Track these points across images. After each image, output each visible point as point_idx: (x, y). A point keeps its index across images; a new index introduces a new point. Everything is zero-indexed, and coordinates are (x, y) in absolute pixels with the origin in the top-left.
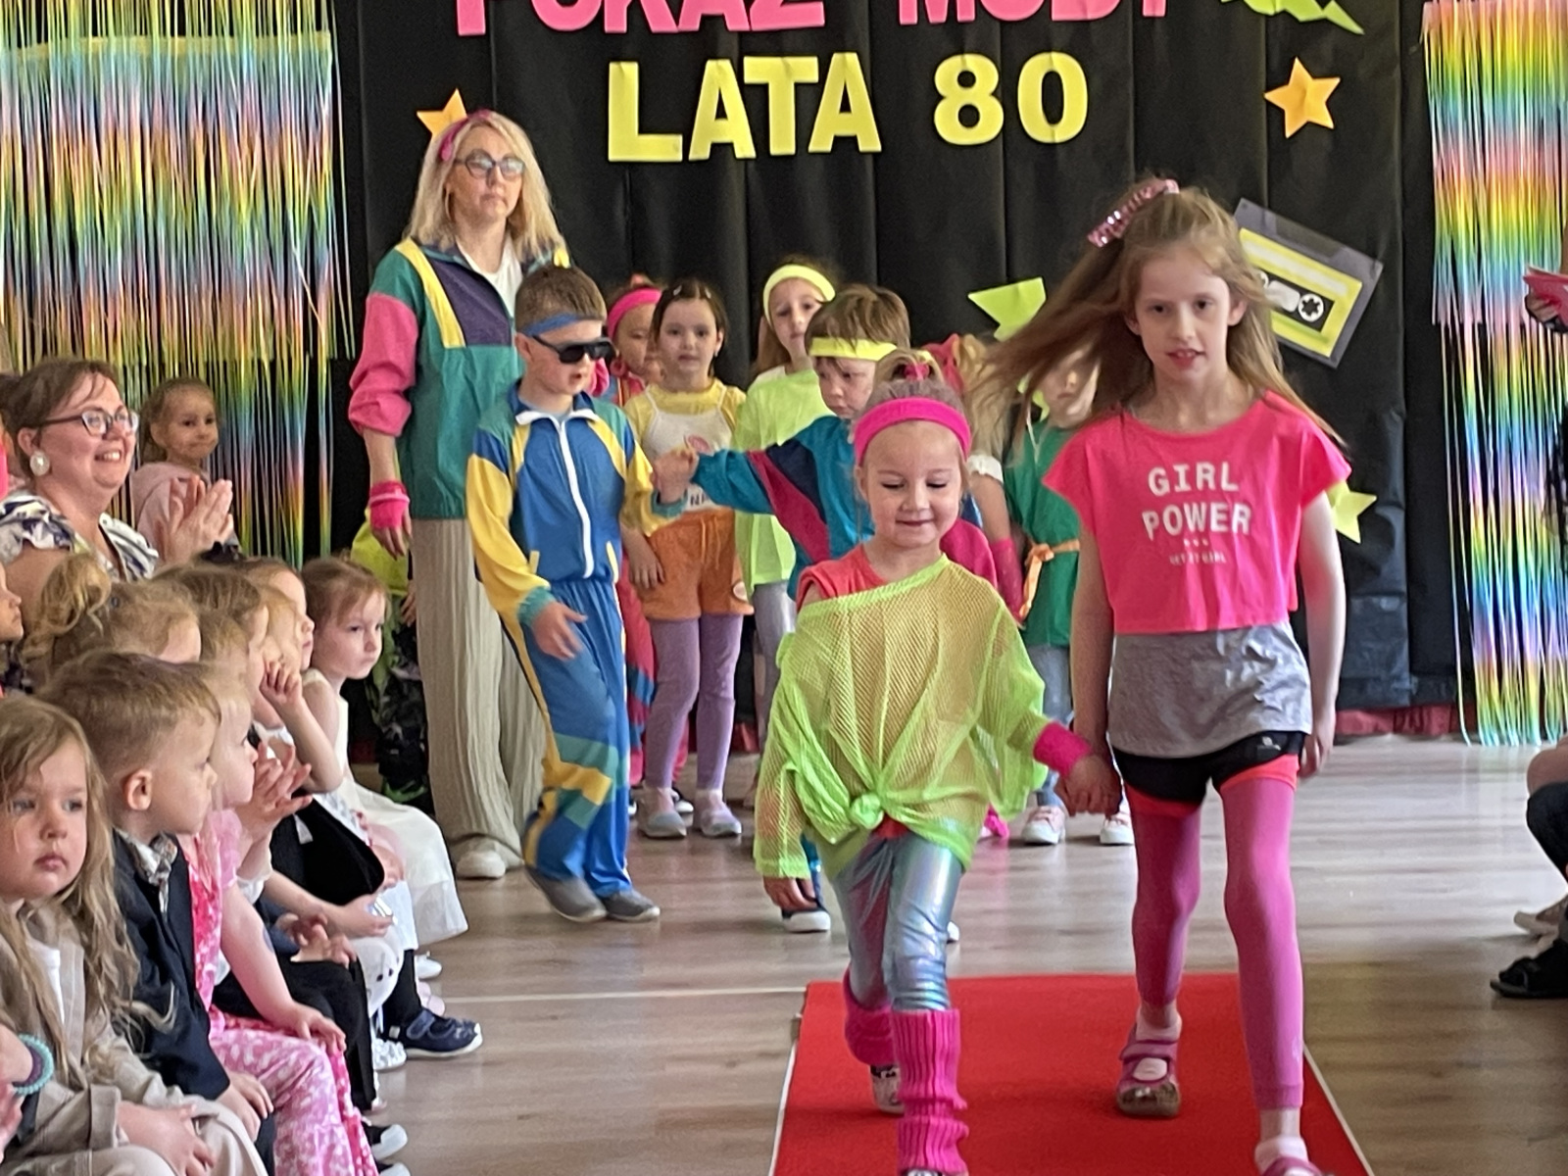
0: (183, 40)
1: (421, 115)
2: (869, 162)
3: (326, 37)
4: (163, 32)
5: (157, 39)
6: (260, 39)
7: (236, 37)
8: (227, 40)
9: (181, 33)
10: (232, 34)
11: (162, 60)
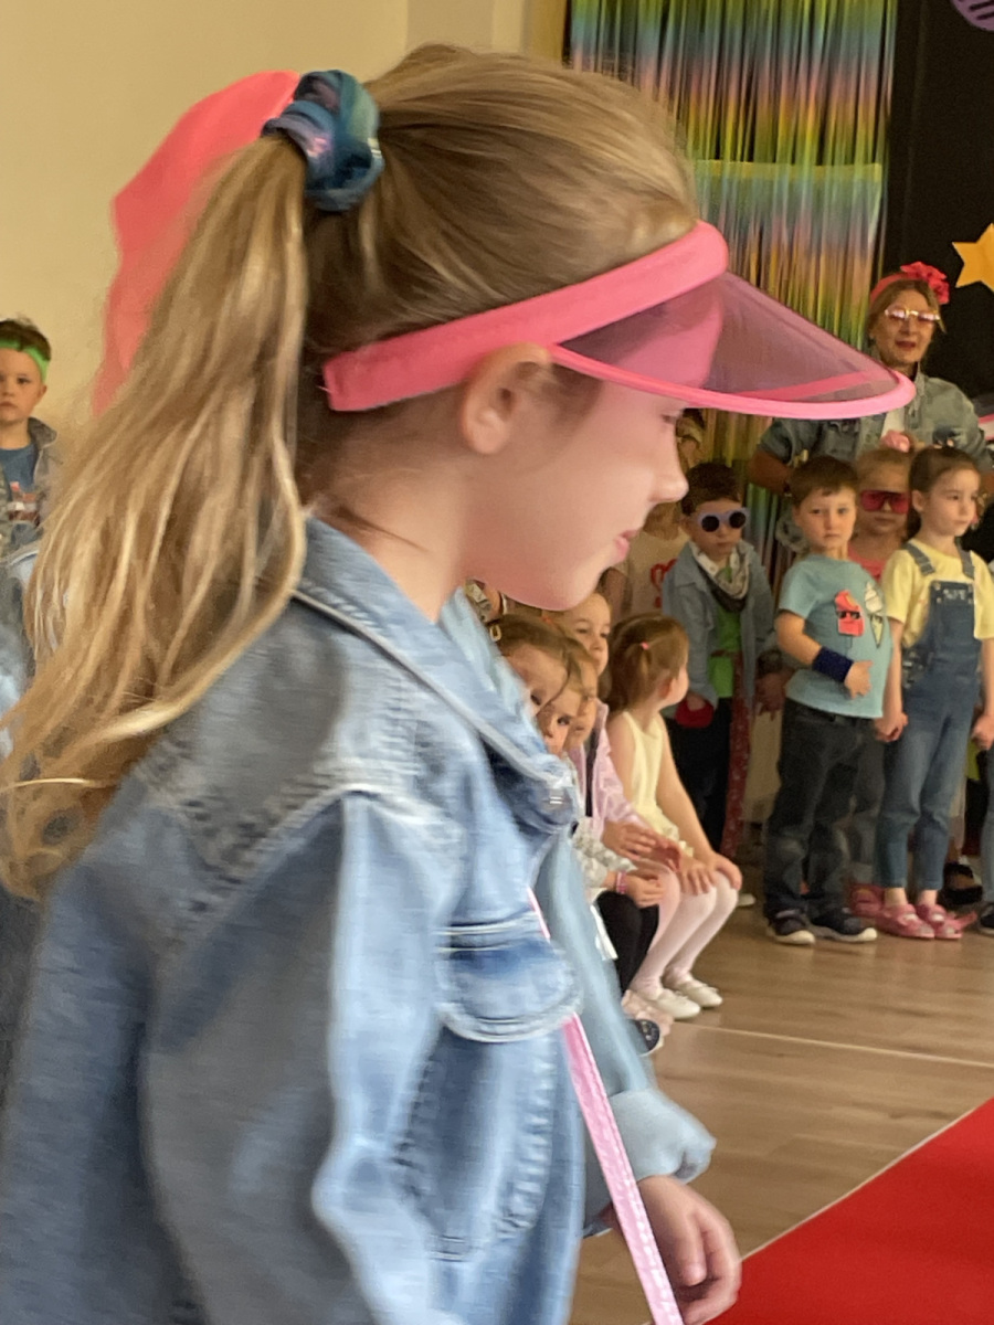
0: (750, 164)
1: (957, 246)
3: (878, 168)
4: (734, 158)
5: (728, 163)
6: (820, 167)
7: (796, 166)
8: (788, 166)
9: (751, 159)
10: (793, 162)
11: (730, 183)
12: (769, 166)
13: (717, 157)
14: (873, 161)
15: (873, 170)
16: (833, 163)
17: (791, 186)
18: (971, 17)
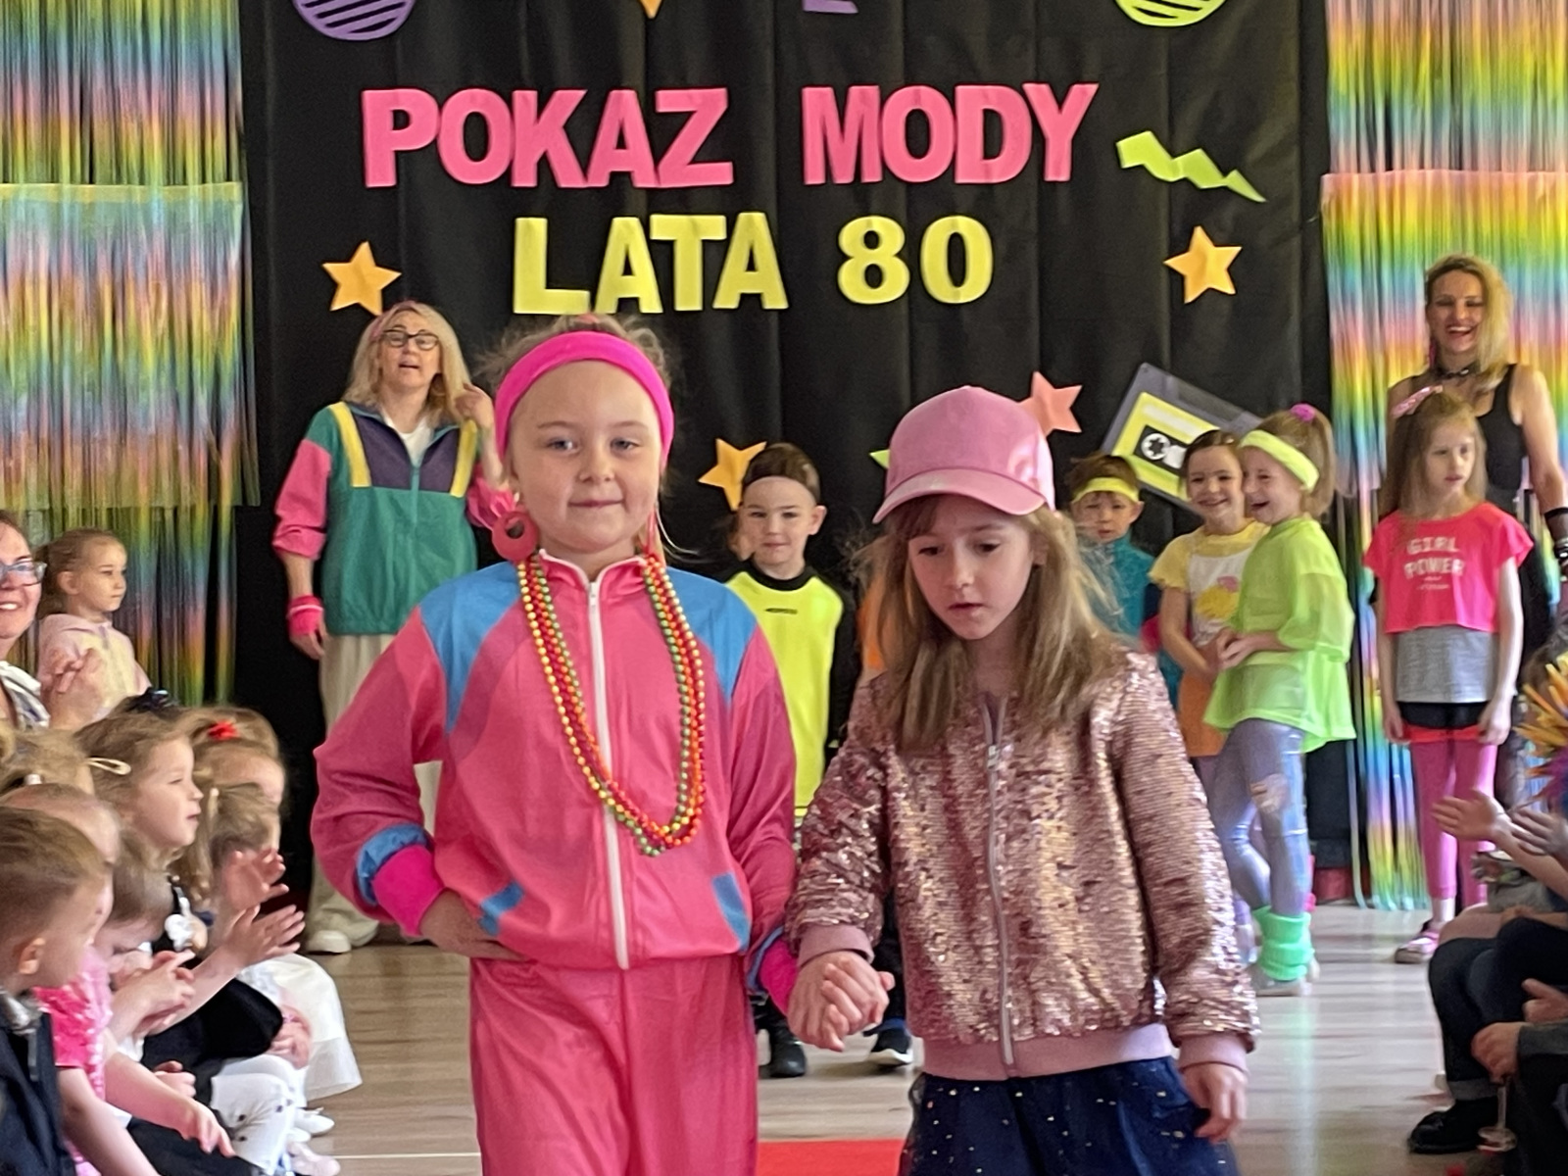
0: (92, 186)
3: (235, 191)
4: (72, 180)
5: (66, 186)
6: (172, 187)
7: (146, 187)
8: (137, 188)
9: (91, 182)
11: (72, 207)
12: (115, 187)
14: (228, 179)
15: (229, 191)
16: (185, 183)
18: (319, 25)
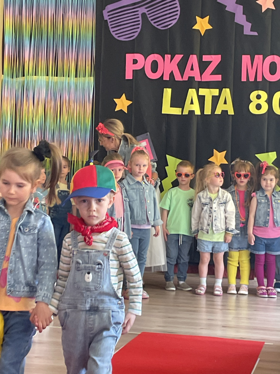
1: (115, 100)
2: (231, 118)
4: (52, 76)
5: (50, 77)
6: (76, 78)
7: (70, 78)
8: (67, 78)
9: (57, 76)
10: (69, 77)
11: (52, 82)
12: (62, 77)
13: (47, 75)
14: (91, 76)
15: (91, 78)
16: (80, 77)
17: (68, 83)
18: (116, 37)
